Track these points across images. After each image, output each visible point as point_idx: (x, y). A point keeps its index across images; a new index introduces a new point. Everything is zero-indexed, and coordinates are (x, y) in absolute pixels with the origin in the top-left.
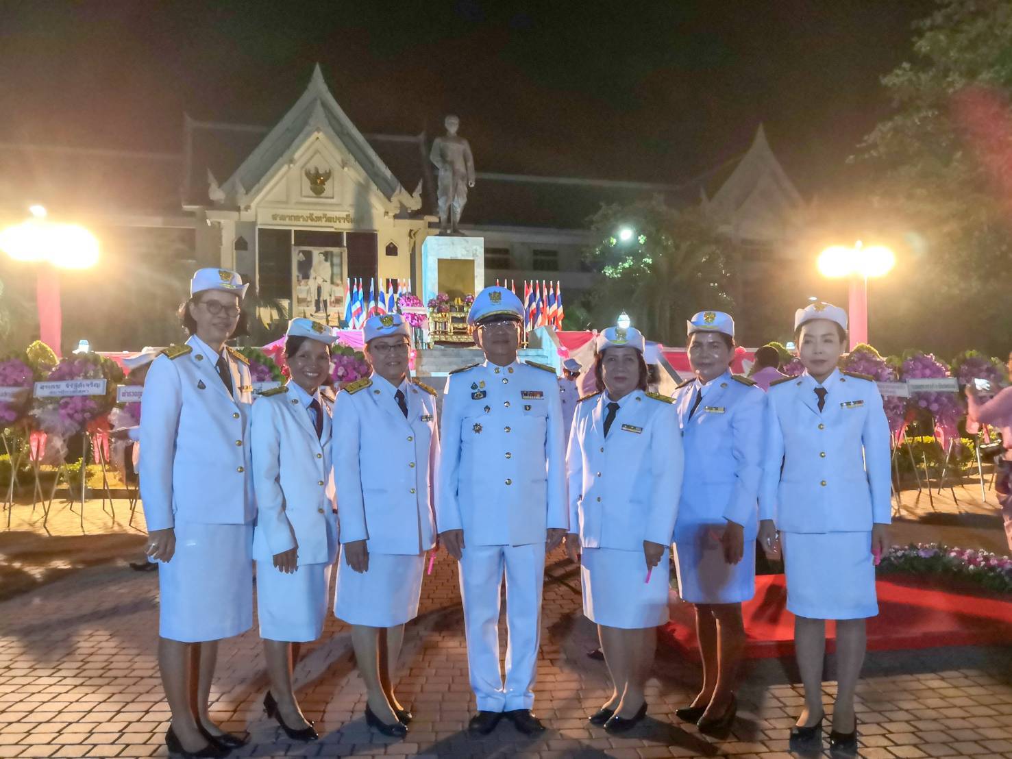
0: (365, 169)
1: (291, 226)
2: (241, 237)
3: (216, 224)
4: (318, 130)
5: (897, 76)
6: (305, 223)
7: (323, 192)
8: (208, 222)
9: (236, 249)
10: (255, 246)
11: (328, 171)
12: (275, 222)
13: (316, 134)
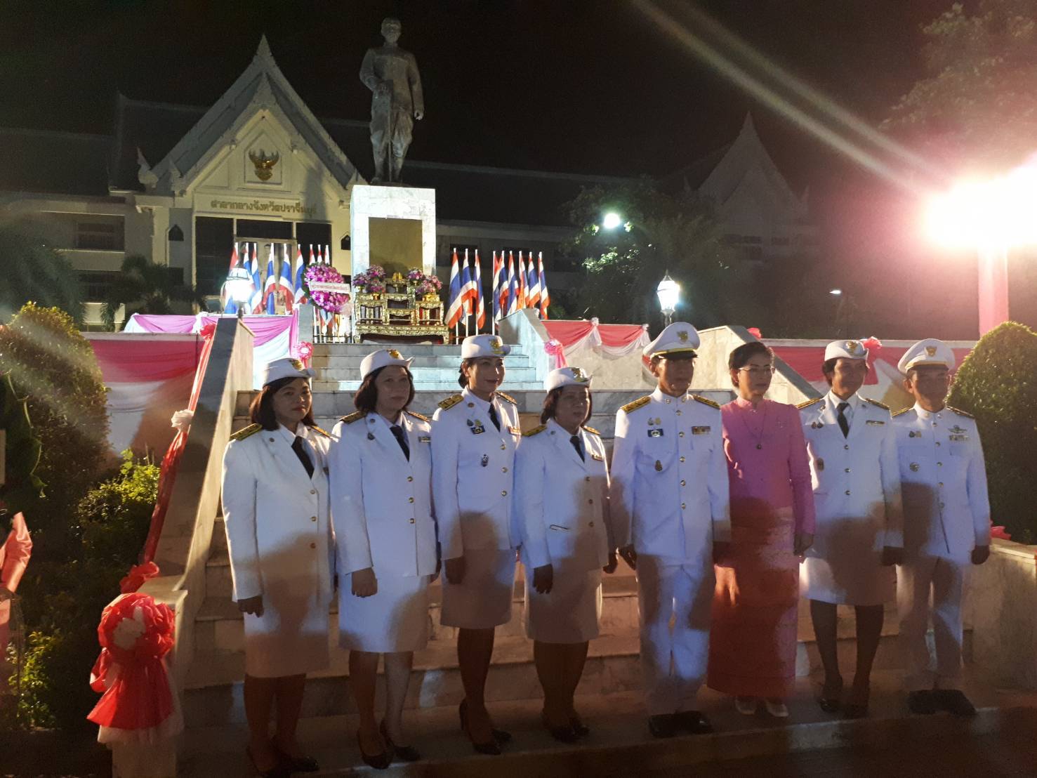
0: (317, 154)
1: (232, 214)
2: (176, 226)
3: (147, 211)
4: (264, 107)
5: (947, 20)
6: (249, 212)
7: (270, 177)
8: (139, 208)
9: (170, 239)
10: (191, 237)
11: (275, 154)
12: (214, 210)
13: (260, 113)
